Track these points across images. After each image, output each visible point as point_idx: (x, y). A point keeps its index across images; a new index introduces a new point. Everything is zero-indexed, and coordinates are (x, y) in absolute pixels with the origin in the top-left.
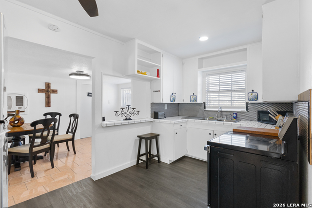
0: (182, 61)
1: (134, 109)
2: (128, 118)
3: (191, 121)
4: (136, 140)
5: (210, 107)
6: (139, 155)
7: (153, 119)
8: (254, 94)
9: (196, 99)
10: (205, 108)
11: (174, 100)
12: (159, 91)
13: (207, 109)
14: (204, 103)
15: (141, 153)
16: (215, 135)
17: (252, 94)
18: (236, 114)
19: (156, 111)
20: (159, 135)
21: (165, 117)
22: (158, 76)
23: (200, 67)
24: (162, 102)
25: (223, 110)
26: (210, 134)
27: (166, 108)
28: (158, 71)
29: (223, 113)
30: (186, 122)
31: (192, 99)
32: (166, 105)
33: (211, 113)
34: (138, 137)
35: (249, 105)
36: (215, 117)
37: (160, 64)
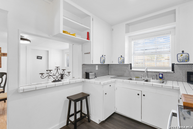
0: (111, 27)
1: (64, 70)
2: (57, 79)
3: (119, 80)
4: (65, 101)
5: (135, 68)
6: (69, 116)
7: (84, 80)
8: (184, 55)
9: (123, 61)
10: (131, 69)
11: (104, 61)
12: (89, 53)
13: (133, 70)
14: (131, 64)
15: (71, 114)
16: (144, 95)
17: (182, 55)
18: (162, 75)
19: (87, 72)
20: (89, 95)
21: (96, 77)
22: (88, 38)
23: (127, 31)
24: (92, 64)
25: (148, 70)
26: (138, 94)
27: (97, 69)
28: (88, 33)
29: (149, 73)
30: (115, 82)
31: (120, 60)
32: (97, 67)
33: (136, 72)
34: (68, 98)
35: (175, 66)
36: (140, 76)
37: (90, 27)
